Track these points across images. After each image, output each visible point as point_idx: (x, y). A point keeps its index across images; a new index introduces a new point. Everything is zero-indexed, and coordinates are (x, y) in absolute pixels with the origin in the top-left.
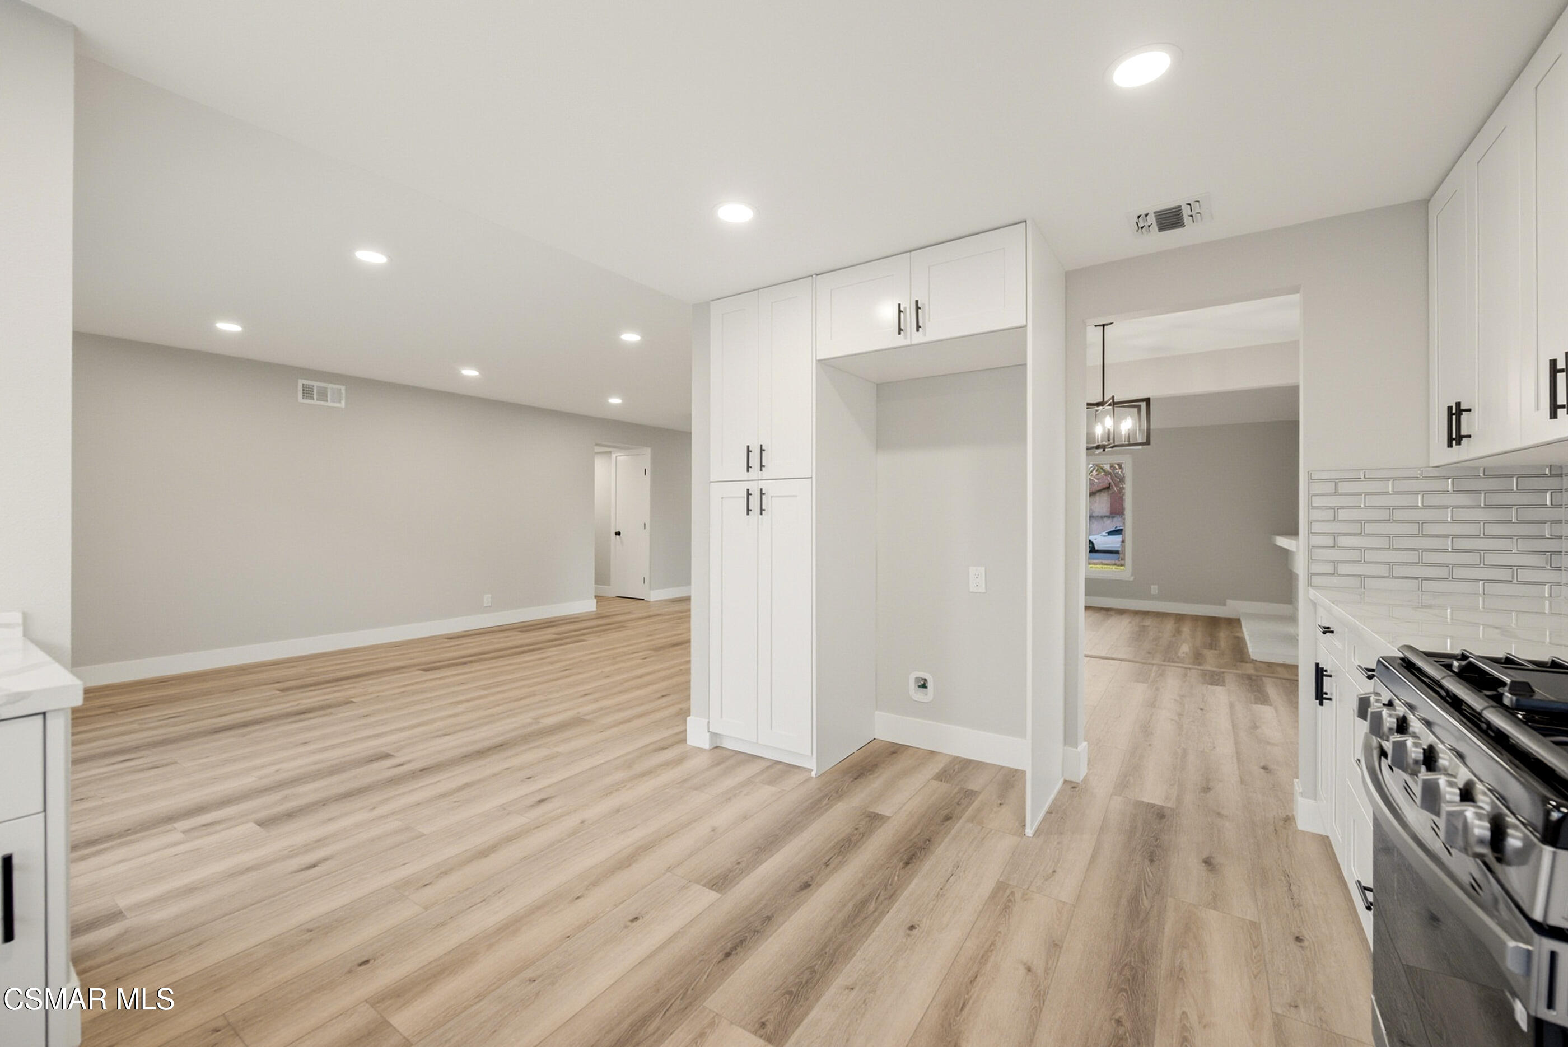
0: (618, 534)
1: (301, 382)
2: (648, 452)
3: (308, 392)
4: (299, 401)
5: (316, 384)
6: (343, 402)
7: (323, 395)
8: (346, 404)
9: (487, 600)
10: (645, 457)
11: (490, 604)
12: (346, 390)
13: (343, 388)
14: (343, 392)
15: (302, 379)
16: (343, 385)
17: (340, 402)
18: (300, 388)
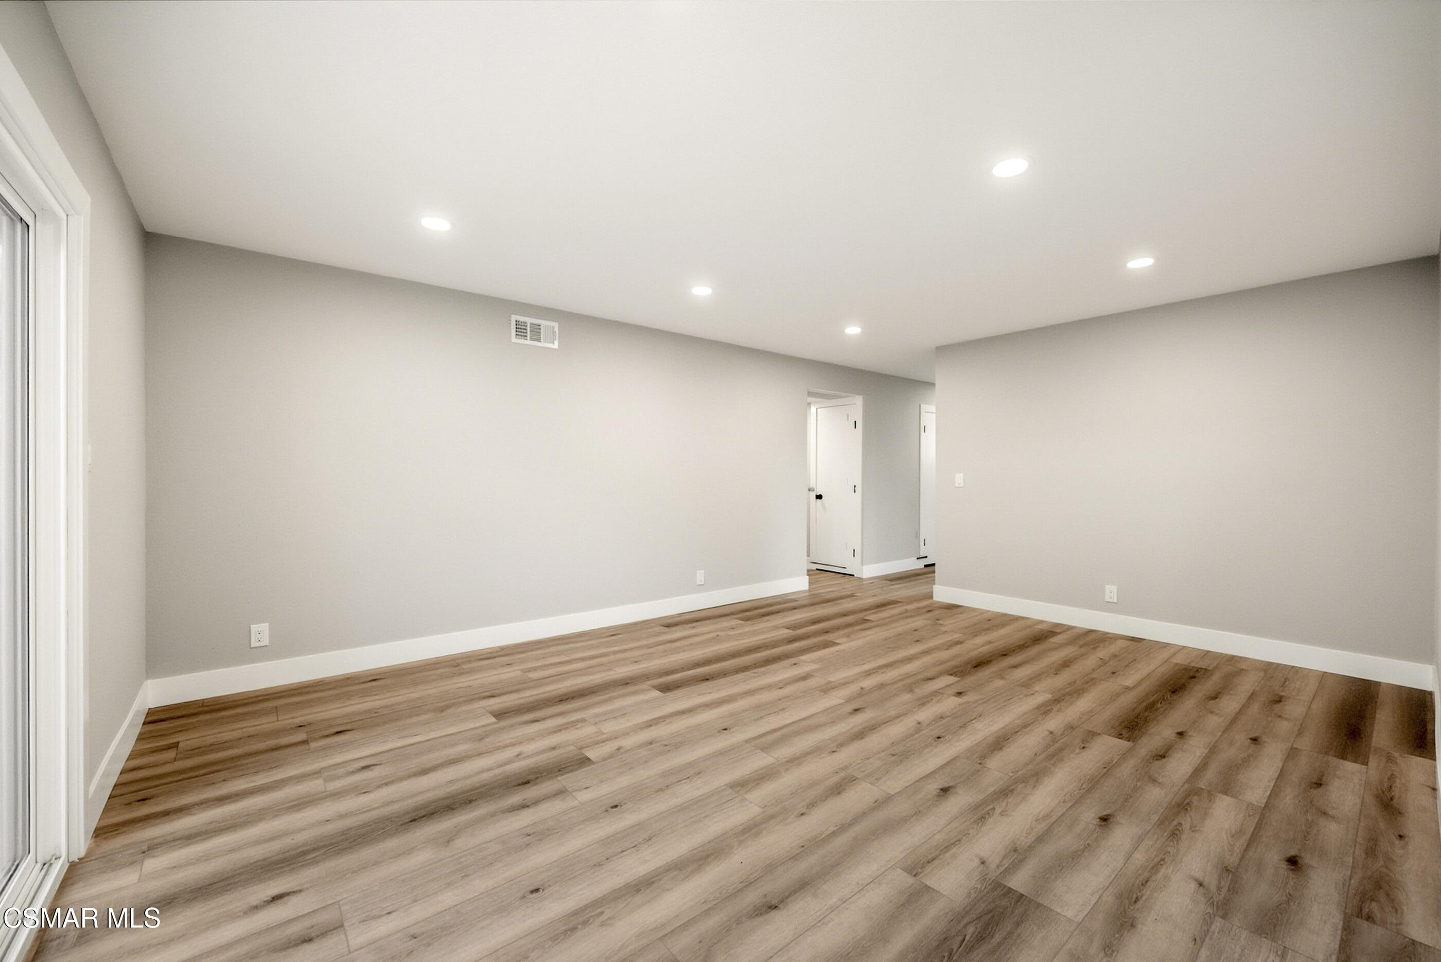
0: (819, 497)
1: (514, 318)
2: (858, 401)
3: (521, 330)
4: (513, 341)
5: (529, 320)
6: (556, 343)
7: (536, 332)
8: (559, 343)
9: (700, 577)
10: (856, 405)
11: (703, 583)
12: (559, 326)
13: (556, 325)
14: (556, 330)
15: (516, 314)
16: (556, 322)
17: (554, 343)
18: (513, 326)
